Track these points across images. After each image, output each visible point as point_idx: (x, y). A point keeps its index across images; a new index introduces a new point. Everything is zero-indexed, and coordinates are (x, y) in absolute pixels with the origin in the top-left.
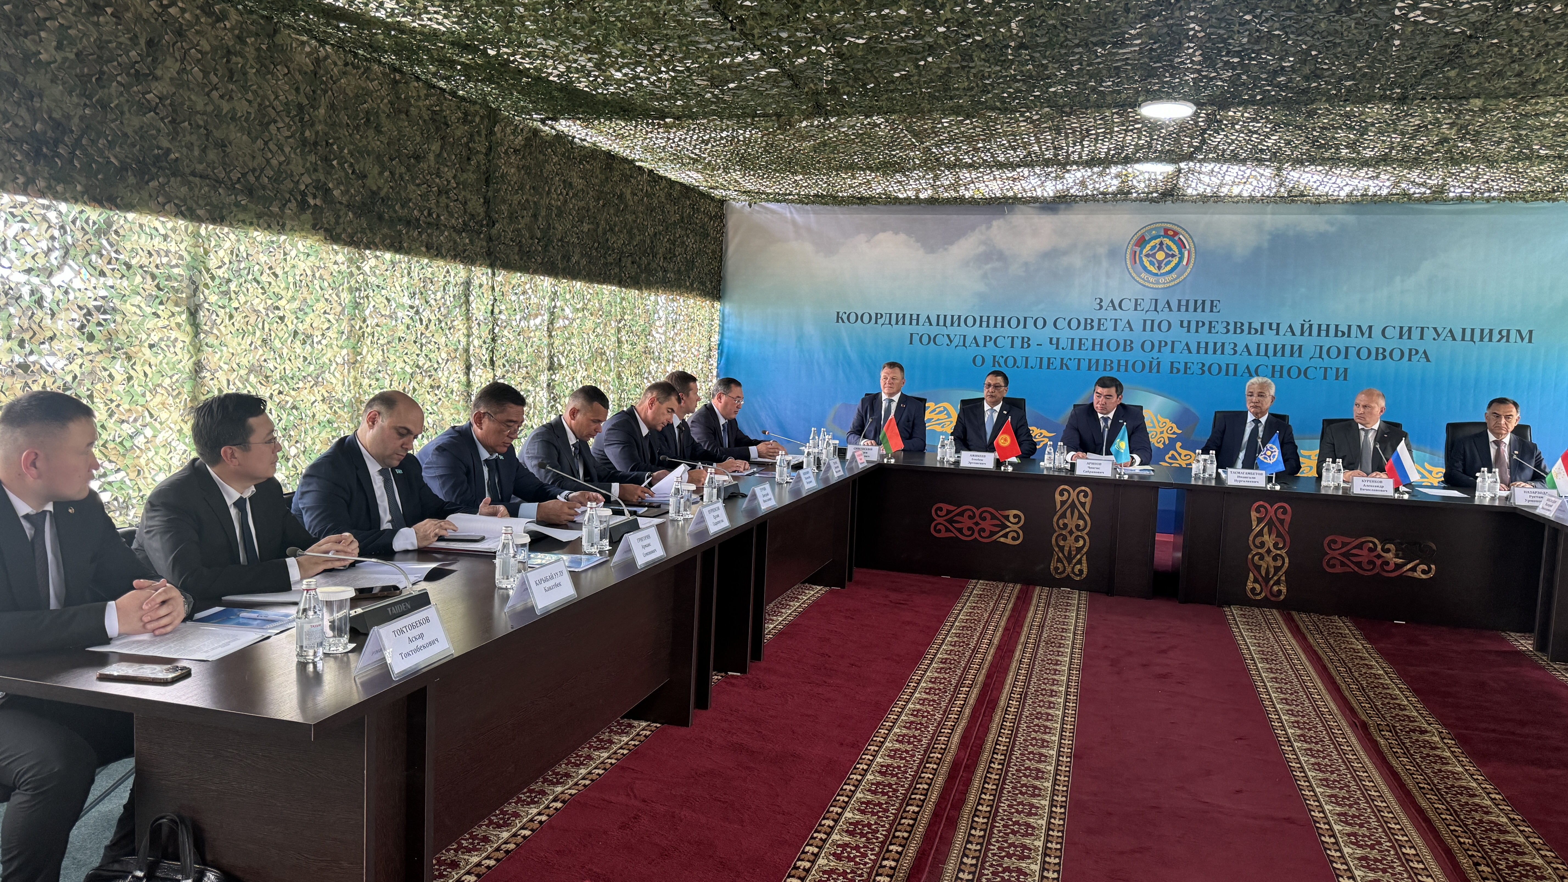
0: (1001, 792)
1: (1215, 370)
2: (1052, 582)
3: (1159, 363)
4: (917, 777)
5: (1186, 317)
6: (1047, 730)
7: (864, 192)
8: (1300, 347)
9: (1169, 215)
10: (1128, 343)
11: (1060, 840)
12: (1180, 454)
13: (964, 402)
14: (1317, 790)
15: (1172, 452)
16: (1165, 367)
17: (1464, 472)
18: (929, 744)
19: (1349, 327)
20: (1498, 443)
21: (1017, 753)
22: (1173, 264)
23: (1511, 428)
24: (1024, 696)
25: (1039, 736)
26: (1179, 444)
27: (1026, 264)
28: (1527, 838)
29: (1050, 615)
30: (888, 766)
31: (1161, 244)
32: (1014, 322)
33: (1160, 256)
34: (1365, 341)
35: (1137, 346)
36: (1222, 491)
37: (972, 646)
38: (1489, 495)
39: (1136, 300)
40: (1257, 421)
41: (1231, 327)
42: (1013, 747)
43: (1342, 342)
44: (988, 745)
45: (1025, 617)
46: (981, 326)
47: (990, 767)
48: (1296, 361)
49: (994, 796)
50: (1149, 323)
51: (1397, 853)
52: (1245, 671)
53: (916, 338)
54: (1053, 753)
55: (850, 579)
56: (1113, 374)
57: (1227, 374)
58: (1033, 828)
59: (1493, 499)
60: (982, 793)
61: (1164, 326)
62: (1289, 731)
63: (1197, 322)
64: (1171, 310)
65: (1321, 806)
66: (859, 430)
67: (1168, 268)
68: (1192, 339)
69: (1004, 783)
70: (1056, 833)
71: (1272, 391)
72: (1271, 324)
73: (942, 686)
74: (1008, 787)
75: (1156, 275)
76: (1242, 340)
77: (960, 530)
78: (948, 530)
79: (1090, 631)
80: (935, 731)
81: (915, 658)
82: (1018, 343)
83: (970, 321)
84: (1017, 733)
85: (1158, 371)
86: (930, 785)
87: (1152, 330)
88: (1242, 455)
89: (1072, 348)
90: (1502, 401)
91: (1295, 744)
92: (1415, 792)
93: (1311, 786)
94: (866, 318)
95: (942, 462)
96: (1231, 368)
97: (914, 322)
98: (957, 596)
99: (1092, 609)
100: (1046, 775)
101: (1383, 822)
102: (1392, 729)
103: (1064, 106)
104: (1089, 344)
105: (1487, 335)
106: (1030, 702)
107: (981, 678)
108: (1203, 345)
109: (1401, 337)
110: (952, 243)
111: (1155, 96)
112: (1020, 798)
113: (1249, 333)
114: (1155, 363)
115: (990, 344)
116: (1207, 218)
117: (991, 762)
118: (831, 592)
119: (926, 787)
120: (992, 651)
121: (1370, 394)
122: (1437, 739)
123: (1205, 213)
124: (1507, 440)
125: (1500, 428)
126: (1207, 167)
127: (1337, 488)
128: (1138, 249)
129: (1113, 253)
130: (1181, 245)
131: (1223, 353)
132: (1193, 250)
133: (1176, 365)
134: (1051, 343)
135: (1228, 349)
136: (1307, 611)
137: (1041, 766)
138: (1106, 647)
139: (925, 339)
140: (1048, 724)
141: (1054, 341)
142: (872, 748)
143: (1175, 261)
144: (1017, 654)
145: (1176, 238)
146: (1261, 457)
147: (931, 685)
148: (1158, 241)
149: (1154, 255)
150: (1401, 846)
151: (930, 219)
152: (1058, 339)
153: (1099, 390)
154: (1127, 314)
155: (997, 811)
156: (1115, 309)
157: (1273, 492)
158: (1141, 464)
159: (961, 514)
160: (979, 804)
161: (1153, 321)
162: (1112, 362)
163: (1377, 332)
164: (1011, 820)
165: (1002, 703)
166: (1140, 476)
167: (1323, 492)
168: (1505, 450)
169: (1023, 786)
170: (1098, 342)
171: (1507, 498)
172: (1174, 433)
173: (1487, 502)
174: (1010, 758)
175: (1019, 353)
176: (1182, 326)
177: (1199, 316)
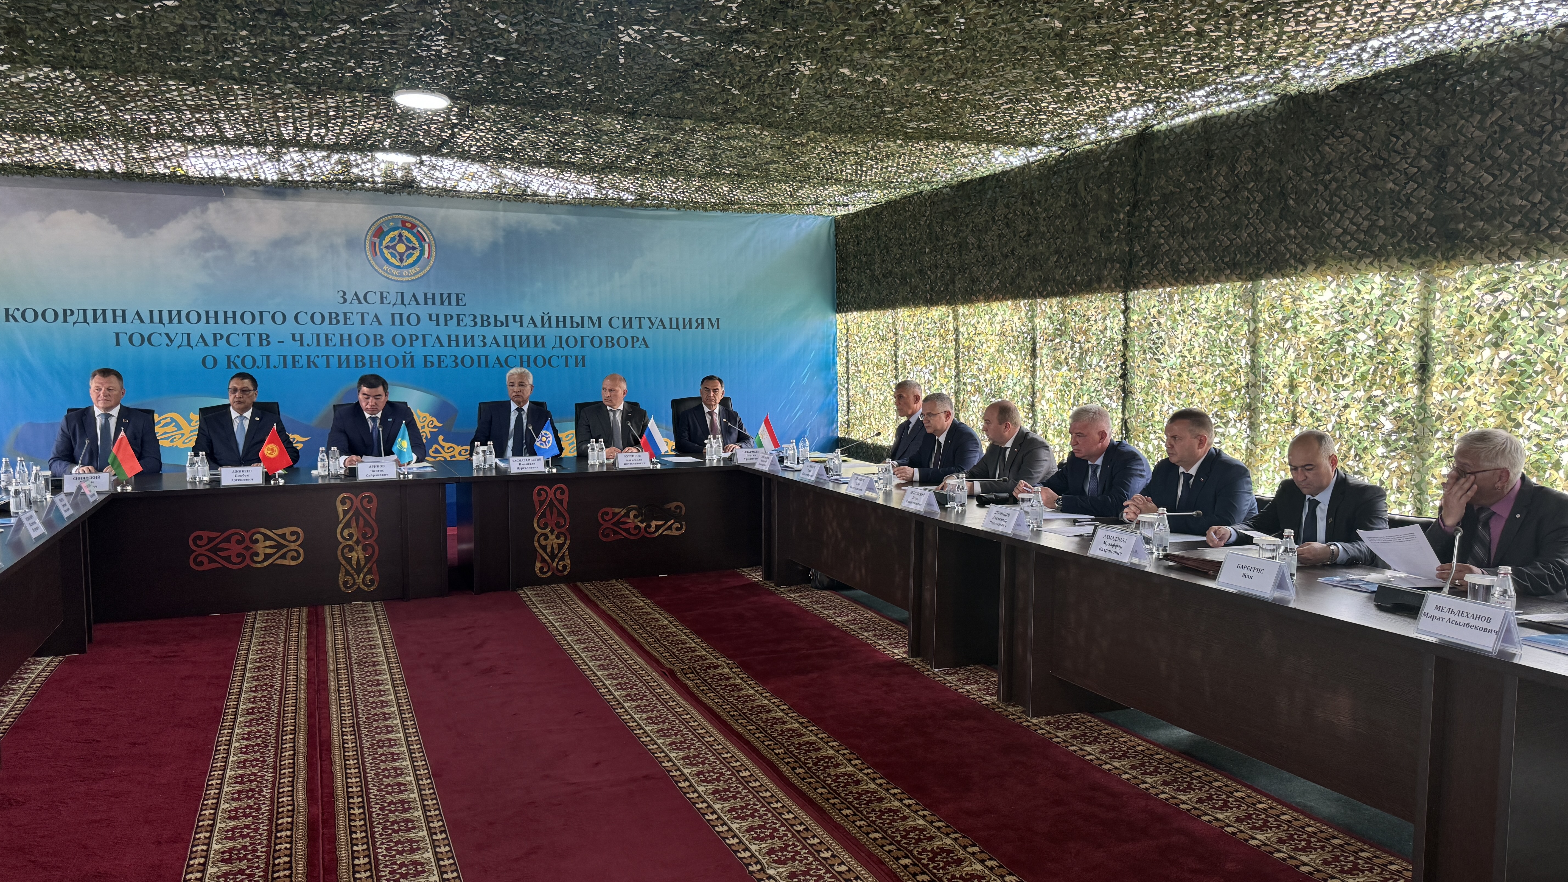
0: (373, 837)
1: (468, 362)
2: (342, 599)
3: (412, 357)
4: (271, 852)
5: (434, 310)
6: (395, 757)
7: (39, 159)
8: (543, 337)
9: (405, 206)
10: (378, 337)
11: (453, 868)
12: (443, 448)
13: (203, 412)
14: (659, 741)
15: (435, 446)
16: (419, 361)
17: (690, 440)
18: (272, 810)
19: (582, 318)
20: (711, 414)
21: (374, 790)
22: (414, 257)
23: (718, 401)
24: (356, 727)
25: (389, 765)
26: (441, 438)
27: (255, 253)
28: (816, 735)
29: (351, 634)
30: (230, 851)
31: (400, 235)
32: (248, 318)
33: (401, 248)
34: (595, 331)
35: (387, 340)
36: (504, 480)
37: (277, 686)
38: (715, 458)
39: (382, 293)
40: (519, 410)
41: (479, 320)
42: (367, 785)
43: (577, 332)
44: (340, 791)
45: (325, 641)
46: (208, 322)
47: (350, 814)
48: (540, 351)
49: (367, 843)
50: (397, 317)
51: (737, 779)
52: (558, 647)
53: (124, 339)
54: (411, 778)
55: (90, 641)
56: (376, 371)
57: (479, 366)
58: (422, 864)
59: (719, 460)
60: (353, 845)
61: (413, 319)
62: (616, 694)
63: (446, 315)
64: (418, 303)
65: (667, 756)
66: (68, 456)
67: (411, 261)
68: (443, 332)
69: (372, 827)
70: (446, 862)
71: (531, 380)
72: (514, 317)
73: (259, 741)
74: (378, 829)
75: (398, 267)
76: (491, 332)
77: (228, 559)
78: (211, 560)
79: (400, 641)
80: (272, 793)
81: (215, 717)
82: (255, 340)
83: (193, 317)
84: (364, 770)
85: (412, 366)
86: (290, 856)
87: (401, 324)
88: (510, 443)
89: (318, 345)
90: (711, 378)
91: (626, 705)
92: (730, 721)
93: (652, 739)
94: (50, 316)
95: (193, 482)
96: (483, 359)
97: (119, 319)
98: (237, 634)
99: (393, 619)
100: (413, 805)
101: (717, 754)
102: (693, 670)
103: (313, 84)
104: (337, 340)
105: (687, 323)
106: (365, 731)
107: (302, 720)
108: (453, 338)
109: (624, 327)
110: (159, 226)
111: (412, 85)
112: (396, 837)
113: (496, 325)
114: (408, 357)
115: (222, 343)
116: (442, 212)
117: (350, 808)
118: (69, 661)
119: (287, 859)
120: (303, 687)
121: (613, 378)
122: (727, 670)
123: (441, 207)
124: (717, 411)
125: (711, 400)
126: (448, 162)
127: (601, 465)
128: (377, 241)
129: (351, 243)
130: (421, 238)
131: (473, 345)
132: (433, 243)
133: (429, 359)
134: (294, 339)
135: (478, 342)
136: (589, 580)
137: (404, 796)
138: (422, 654)
139: (137, 339)
140: (393, 750)
141: (298, 337)
142: (202, 835)
143: (417, 253)
144: (332, 684)
145: (415, 231)
146: (537, 444)
147: (245, 743)
148: (396, 233)
149: (394, 247)
150: (738, 771)
151: (124, 196)
152: (301, 335)
153: (365, 389)
154: (373, 308)
155: (376, 860)
156: (360, 302)
157: (550, 475)
158: (418, 461)
159: (227, 540)
160: (354, 858)
161: (401, 315)
162: (363, 358)
163: (605, 322)
164: (395, 863)
165: (336, 741)
166: (418, 475)
167: (590, 470)
168: (717, 419)
169: (393, 823)
170: (346, 337)
171: (730, 459)
172: (435, 427)
173: (715, 464)
174: (368, 798)
175: (257, 351)
176: (431, 319)
177: (446, 309)
